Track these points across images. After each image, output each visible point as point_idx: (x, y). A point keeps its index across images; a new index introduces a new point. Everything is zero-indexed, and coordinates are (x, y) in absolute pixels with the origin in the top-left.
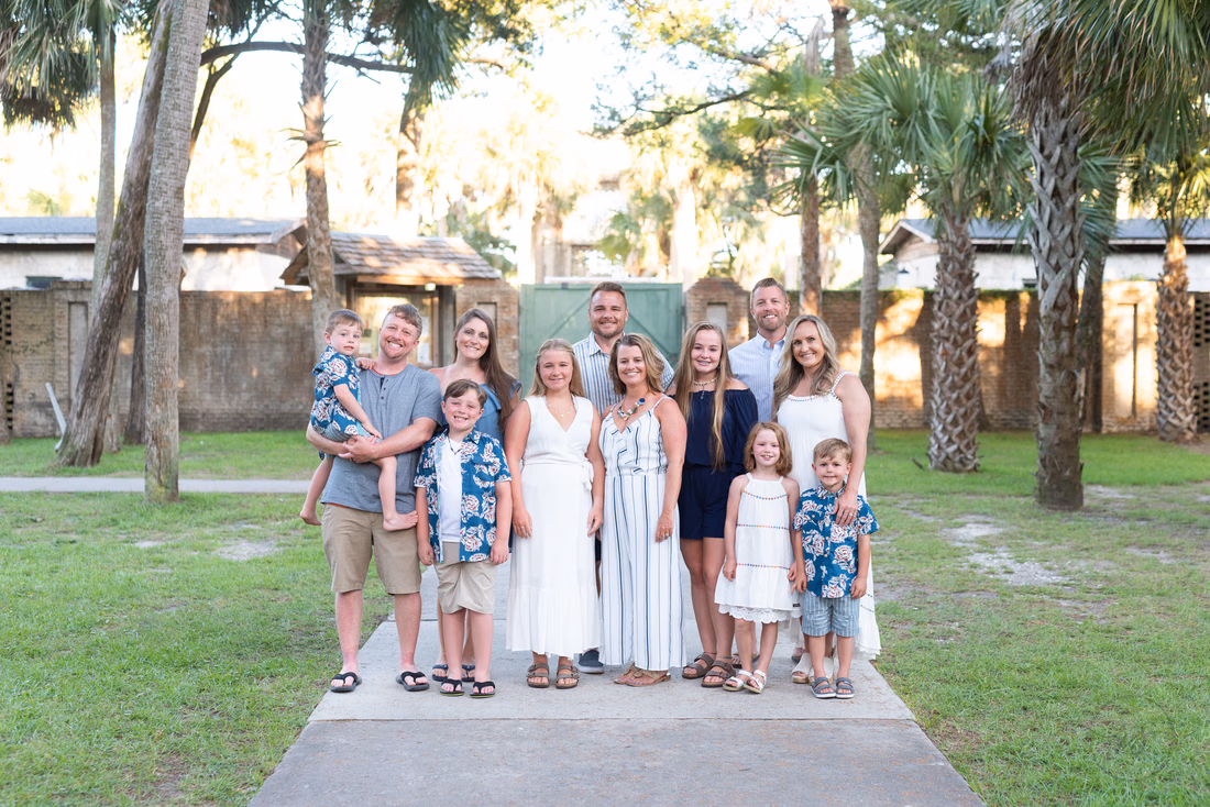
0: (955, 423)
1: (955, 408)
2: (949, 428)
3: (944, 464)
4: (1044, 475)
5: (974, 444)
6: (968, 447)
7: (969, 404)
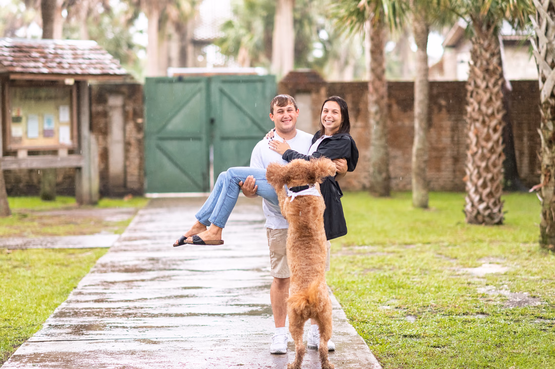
0: (484, 186)
1: (484, 174)
2: (480, 190)
3: (476, 217)
4: (544, 225)
5: (499, 201)
6: (495, 204)
7: (495, 170)
